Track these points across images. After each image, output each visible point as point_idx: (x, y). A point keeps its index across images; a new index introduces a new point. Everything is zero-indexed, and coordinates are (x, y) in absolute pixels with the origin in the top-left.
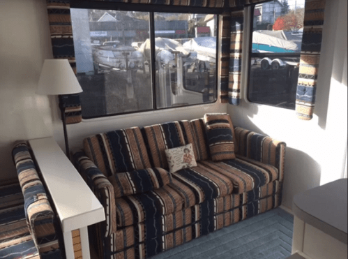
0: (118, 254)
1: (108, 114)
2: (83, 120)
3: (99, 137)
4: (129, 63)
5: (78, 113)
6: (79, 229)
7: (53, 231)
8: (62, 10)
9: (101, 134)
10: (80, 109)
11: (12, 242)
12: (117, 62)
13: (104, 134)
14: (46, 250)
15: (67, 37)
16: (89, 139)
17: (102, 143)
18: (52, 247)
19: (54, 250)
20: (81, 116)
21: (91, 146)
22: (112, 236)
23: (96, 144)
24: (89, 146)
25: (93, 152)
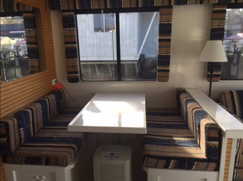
0: (240, 170)
1: (238, 78)
2: (220, 81)
3: (231, 93)
4: (236, 48)
5: (218, 76)
6: (232, 139)
7: (217, 136)
8: (221, 10)
9: (233, 91)
10: (220, 73)
11: (183, 139)
12: (226, 48)
13: (235, 91)
14: (211, 145)
15: (221, 27)
16: (224, 93)
17: (233, 97)
18: (214, 145)
19: (215, 147)
20: (219, 78)
21: (225, 97)
22: (238, 156)
23: (228, 97)
24: (223, 97)
25: (226, 101)
